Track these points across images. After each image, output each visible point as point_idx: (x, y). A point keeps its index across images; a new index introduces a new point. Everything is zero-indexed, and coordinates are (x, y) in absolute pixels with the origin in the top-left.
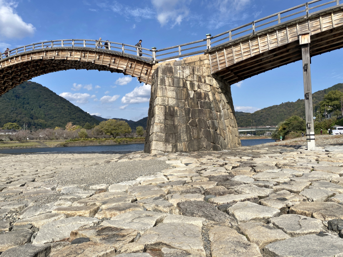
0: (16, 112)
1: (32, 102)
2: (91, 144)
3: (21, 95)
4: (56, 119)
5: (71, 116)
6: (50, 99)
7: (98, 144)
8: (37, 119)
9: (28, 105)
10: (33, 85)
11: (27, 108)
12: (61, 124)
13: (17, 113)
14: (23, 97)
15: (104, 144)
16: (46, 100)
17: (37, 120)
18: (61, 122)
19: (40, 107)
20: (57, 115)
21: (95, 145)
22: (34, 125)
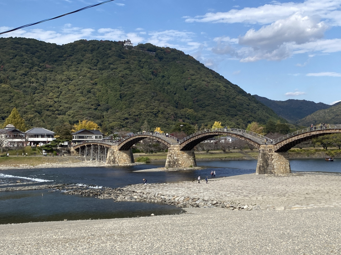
0: (157, 98)
1: (174, 82)
2: (298, 157)
3: (159, 70)
4: (209, 108)
5: (230, 102)
6: (199, 76)
7: (306, 157)
8: (183, 108)
9: (169, 87)
10: (172, 53)
11: (169, 91)
12: (217, 115)
13: (159, 100)
14: (161, 74)
15: (314, 157)
16: (193, 77)
17: (184, 110)
18: (216, 113)
19: (186, 89)
20: (211, 102)
21: (303, 157)
22: (181, 118)
